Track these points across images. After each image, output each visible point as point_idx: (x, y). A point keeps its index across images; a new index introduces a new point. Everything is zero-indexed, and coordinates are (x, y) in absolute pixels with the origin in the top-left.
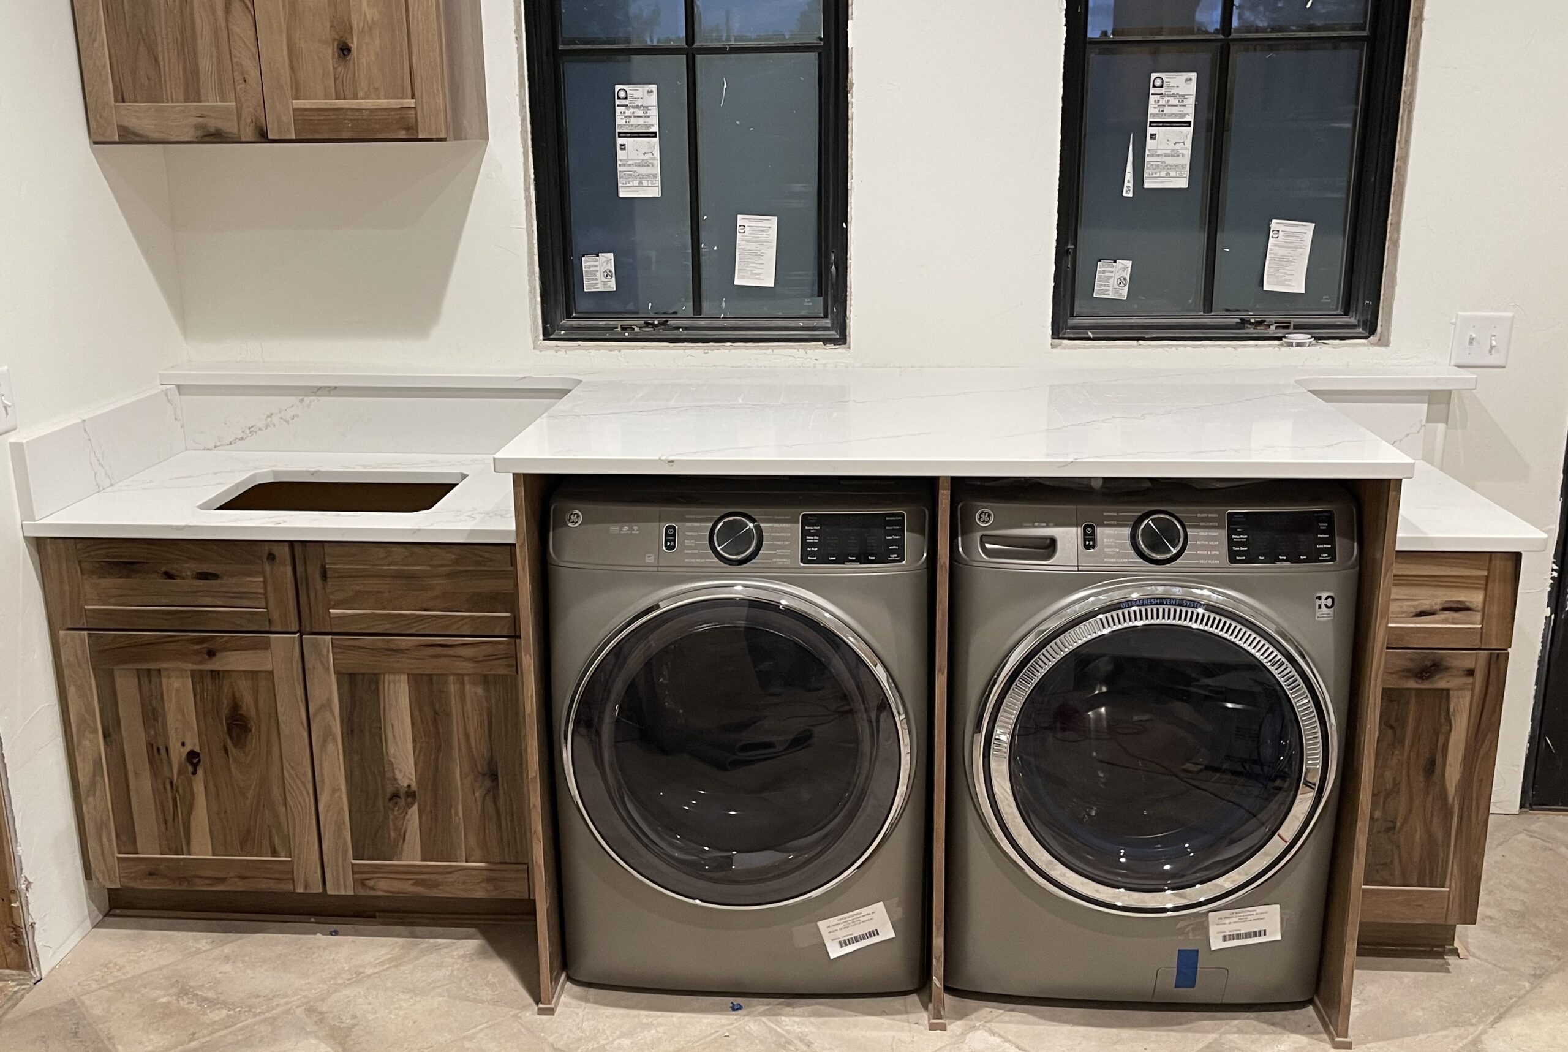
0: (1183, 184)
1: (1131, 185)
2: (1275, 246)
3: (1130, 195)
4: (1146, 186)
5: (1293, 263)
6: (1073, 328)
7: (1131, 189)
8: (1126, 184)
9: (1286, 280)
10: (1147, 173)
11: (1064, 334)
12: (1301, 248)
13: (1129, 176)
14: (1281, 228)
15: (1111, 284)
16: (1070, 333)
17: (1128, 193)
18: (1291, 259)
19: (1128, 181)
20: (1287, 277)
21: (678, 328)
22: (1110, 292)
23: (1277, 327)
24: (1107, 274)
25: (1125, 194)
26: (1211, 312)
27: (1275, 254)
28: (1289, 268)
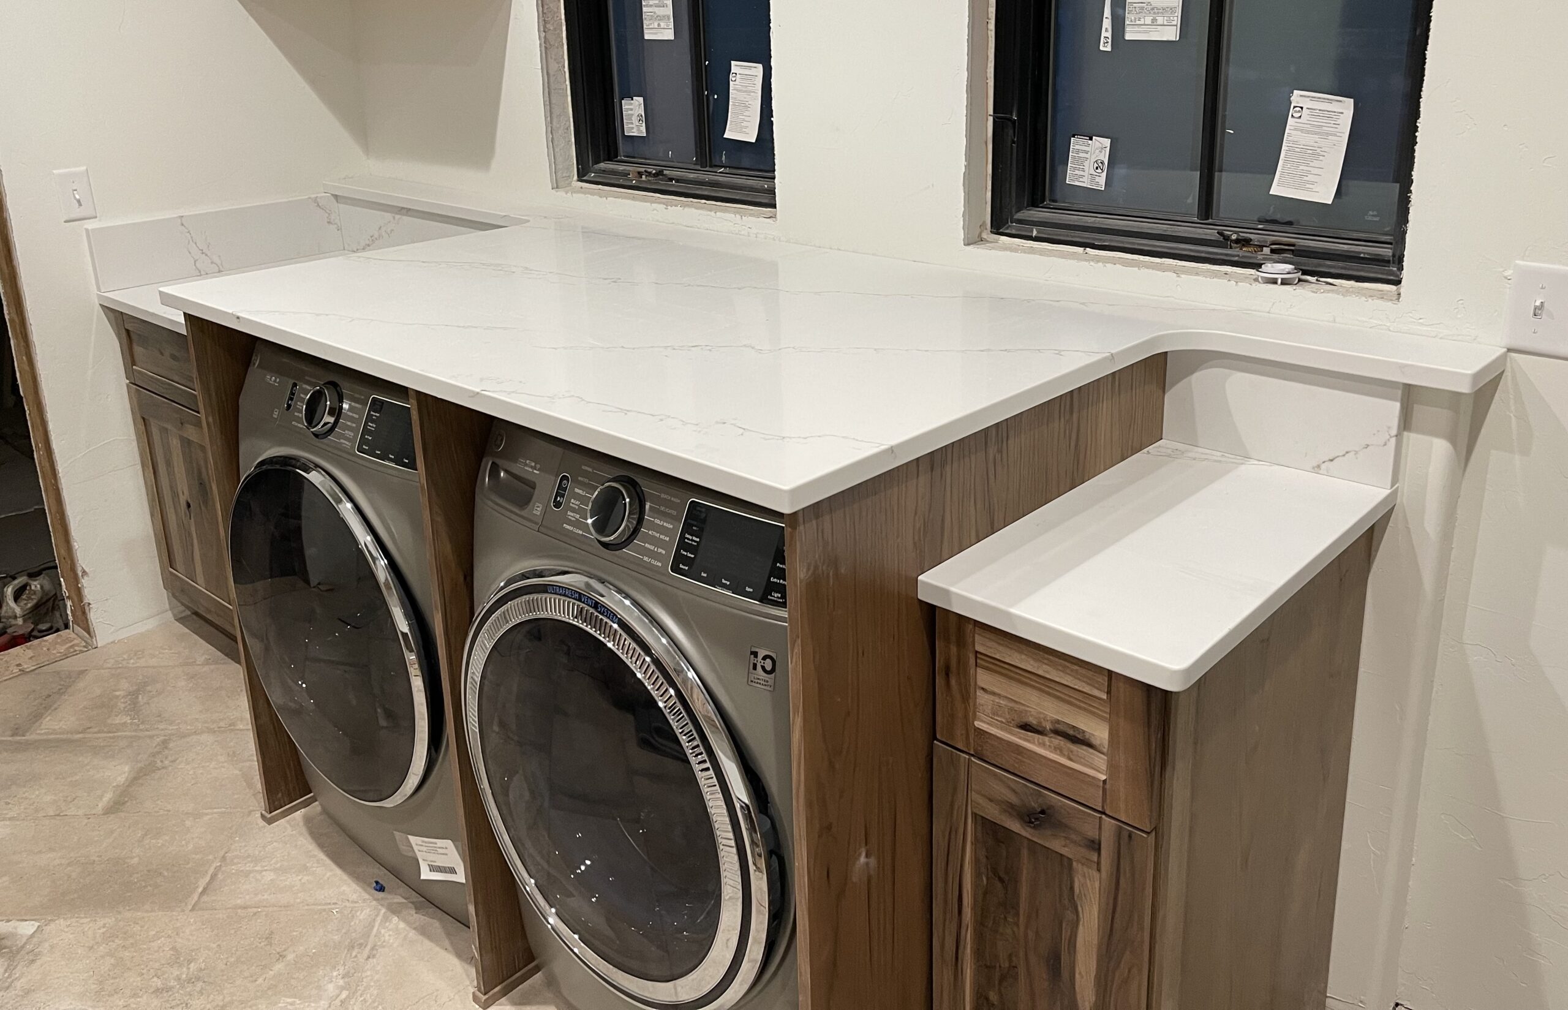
0: (1171, 34)
1: (1109, 35)
2: (1295, 129)
3: (1109, 49)
4: (1128, 37)
5: (1321, 158)
6: (1020, 221)
7: (1110, 41)
8: (1104, 34)
9: (1308, 182)
10: (1129, 18)
11: (1007, 228)
12: (1335, 135)
13: (1107, 23)
14: (1307, 104)
15: (1086, 168)
16: (1014, 228)
17: (1105, 47)
18: (1319, 150)
19: (1106, 30)
20: (1310, 178)
21: (671, 180)
22: (1085, 179)
23: (1273, 251)
24: (1081, 155)
25: (1102, 48)
26: (1208, 219)
27: (1294, 142)
28: (1316, 163)
